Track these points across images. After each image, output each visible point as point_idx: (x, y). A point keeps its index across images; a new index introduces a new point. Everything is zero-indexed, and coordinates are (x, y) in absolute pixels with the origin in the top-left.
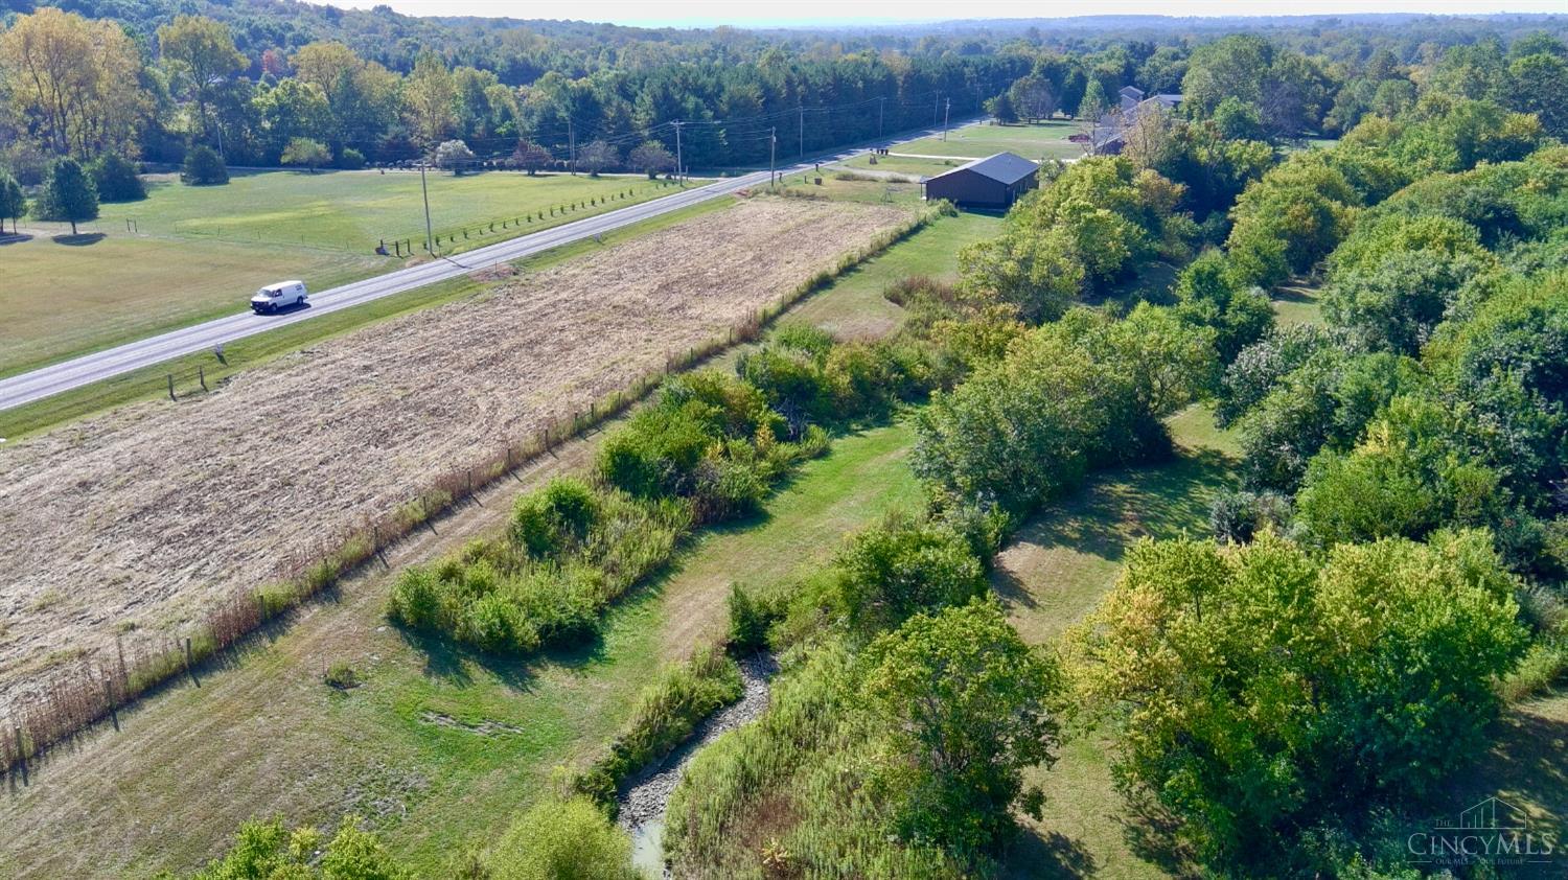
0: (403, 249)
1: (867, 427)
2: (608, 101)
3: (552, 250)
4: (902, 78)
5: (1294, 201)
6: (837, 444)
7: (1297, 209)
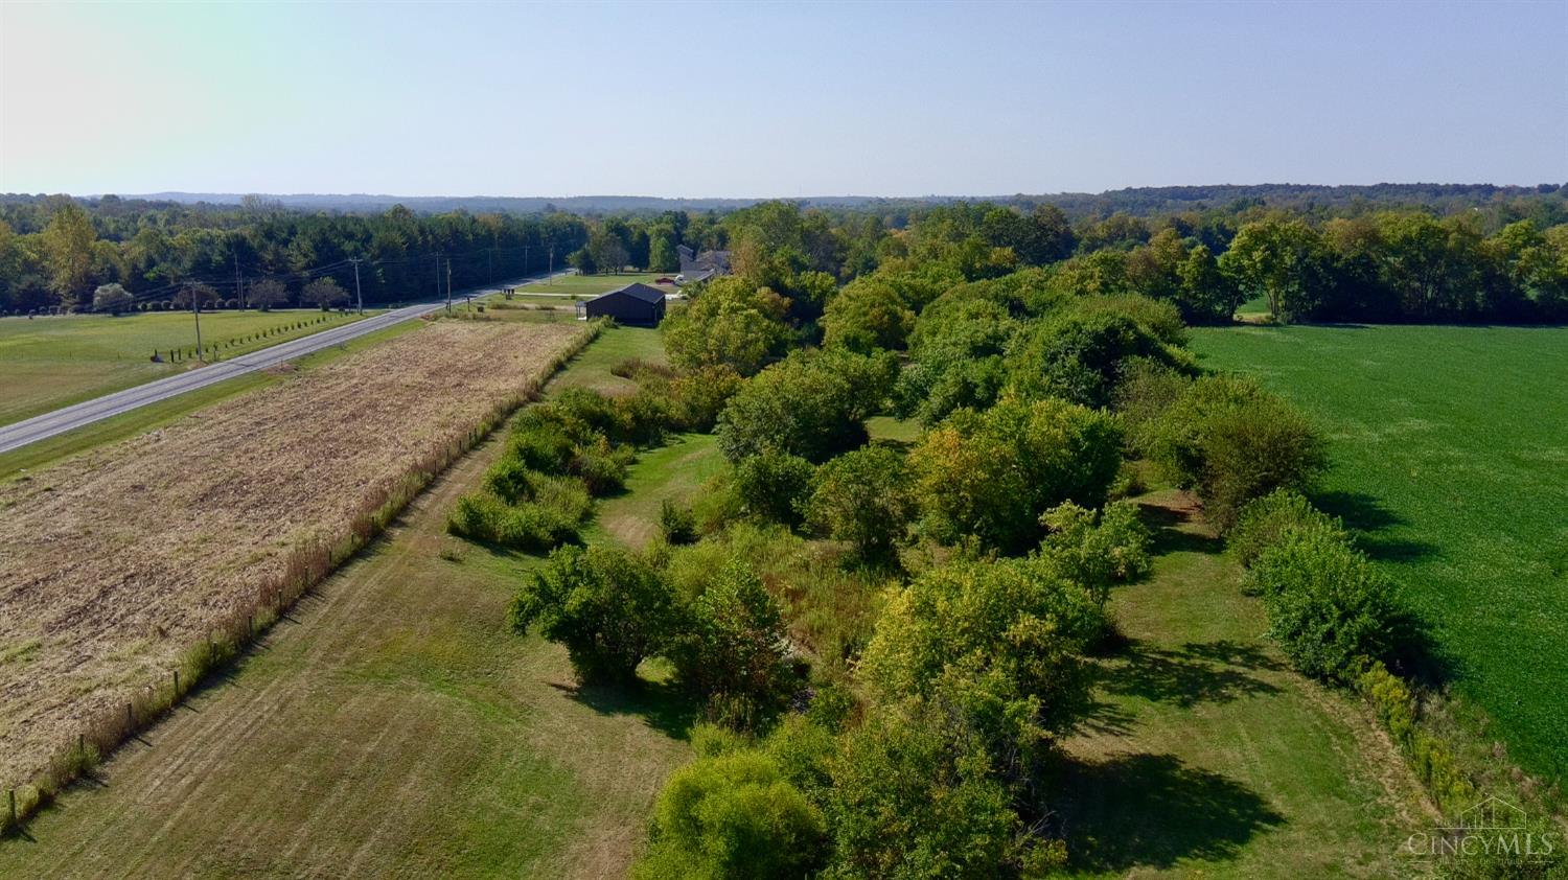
0: (176, 356)
1: (651, 448)
2: (263, 247)
3: (312, 354)
5: (873, 306)
6: (641, 457)
7: (875, 311)
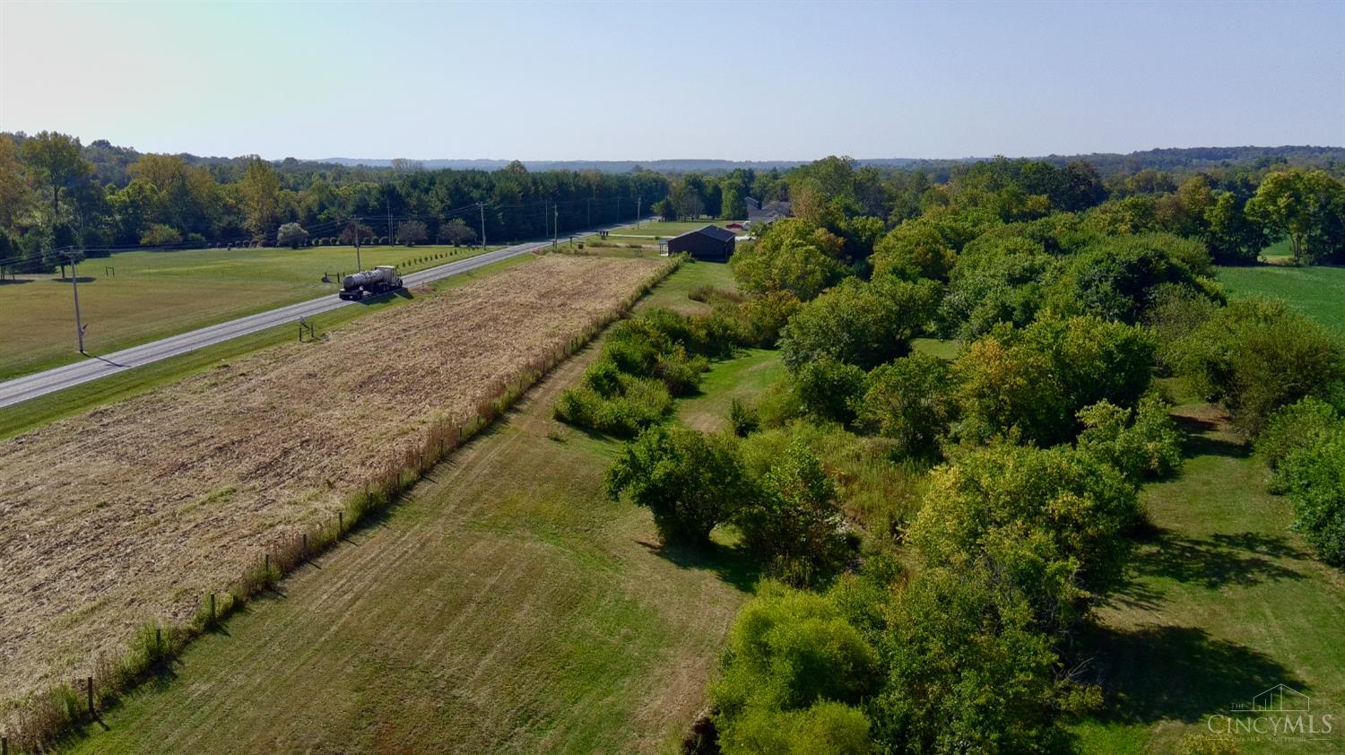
1: (721, 360)
2: (409, 195)
3: (447, 279)
4: (594, 188)
5: (918, 244)
6: (713, 366)
7: (920, 249)
